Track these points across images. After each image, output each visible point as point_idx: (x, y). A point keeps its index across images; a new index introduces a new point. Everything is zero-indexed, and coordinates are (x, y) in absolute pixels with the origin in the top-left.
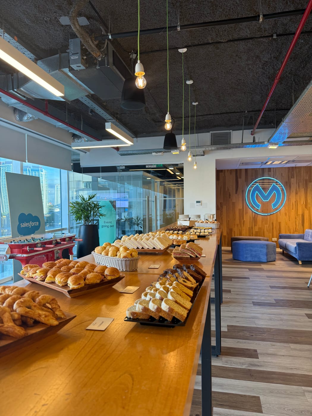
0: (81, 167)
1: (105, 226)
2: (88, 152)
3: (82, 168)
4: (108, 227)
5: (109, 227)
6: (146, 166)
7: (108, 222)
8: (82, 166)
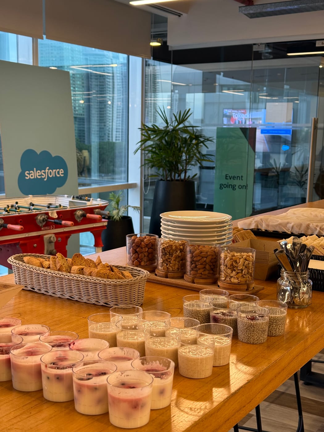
0: (170, 49)
1: (228, 186)
2: (184, 15)
3: (171, 51)
4: (233, 187)
5: (237, 187)
6: (317, 42)
7: (234, 178)
8: (171, 47)
